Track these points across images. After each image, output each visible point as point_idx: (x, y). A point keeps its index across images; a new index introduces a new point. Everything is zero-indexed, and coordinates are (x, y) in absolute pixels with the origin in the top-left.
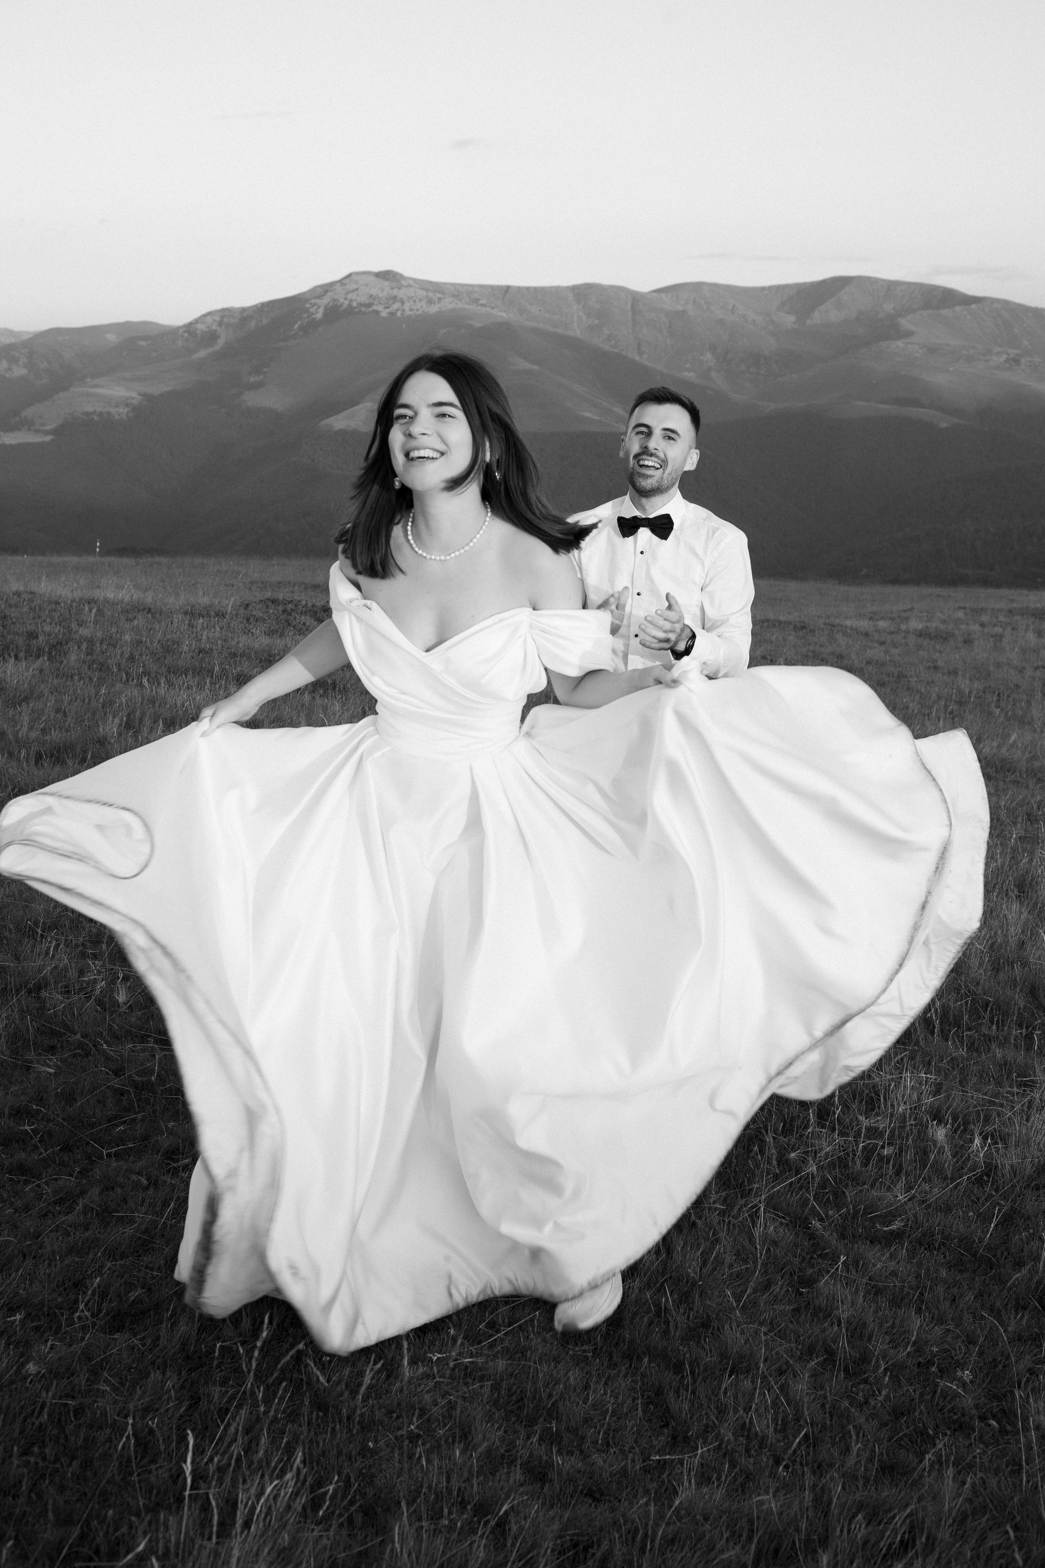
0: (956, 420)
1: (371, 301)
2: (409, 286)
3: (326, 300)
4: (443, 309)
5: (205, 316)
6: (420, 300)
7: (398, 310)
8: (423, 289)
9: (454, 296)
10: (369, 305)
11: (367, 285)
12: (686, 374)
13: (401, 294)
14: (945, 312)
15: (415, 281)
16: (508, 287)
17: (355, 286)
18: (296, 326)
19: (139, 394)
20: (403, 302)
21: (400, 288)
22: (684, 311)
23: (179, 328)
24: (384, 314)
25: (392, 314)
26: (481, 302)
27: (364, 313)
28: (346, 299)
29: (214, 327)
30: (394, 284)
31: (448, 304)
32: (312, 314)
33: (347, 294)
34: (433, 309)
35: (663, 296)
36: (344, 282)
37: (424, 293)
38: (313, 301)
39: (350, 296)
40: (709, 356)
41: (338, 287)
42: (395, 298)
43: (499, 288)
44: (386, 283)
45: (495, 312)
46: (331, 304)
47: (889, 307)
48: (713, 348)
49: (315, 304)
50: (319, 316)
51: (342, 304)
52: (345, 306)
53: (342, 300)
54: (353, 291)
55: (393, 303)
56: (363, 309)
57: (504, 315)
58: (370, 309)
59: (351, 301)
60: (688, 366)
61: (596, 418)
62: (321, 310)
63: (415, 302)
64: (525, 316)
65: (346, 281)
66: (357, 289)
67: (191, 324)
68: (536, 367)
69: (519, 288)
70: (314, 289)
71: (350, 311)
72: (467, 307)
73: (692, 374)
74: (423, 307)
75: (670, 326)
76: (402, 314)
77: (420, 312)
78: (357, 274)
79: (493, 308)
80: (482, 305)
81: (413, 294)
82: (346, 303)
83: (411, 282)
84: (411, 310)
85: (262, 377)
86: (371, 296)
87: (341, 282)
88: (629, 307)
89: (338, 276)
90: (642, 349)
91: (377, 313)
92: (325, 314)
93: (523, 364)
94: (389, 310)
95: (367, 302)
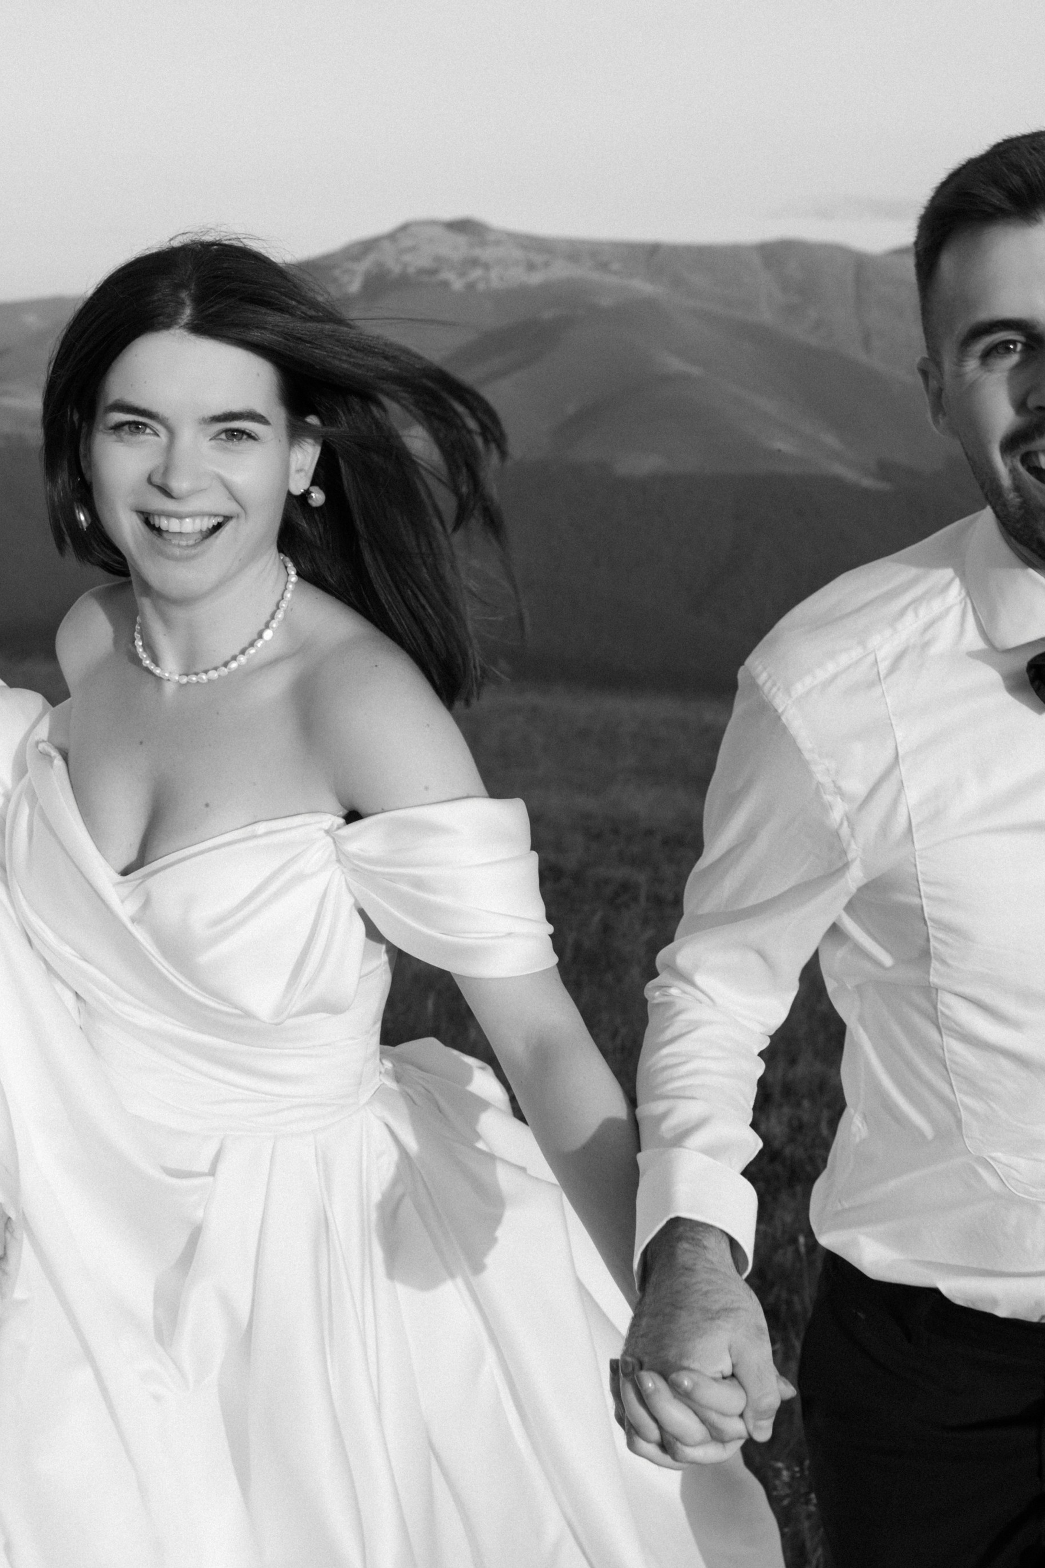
1: (435, 265)
2: (498, 243)
3: (366, 264)
4: (551, 278)
6: (515, 264)
7: (479, 279)
8: (520, 247)
9: (568, 259)
10: (433, 272)
11: (432, 241)
13: (486, 254)
15: (508, 234)
16: (656, 245)
17: (413, 243)
20: (487, 268)
21: (482, 246)
24: (458, 285)
25: (469, 285)
26: (613, 267)
27: (425, 284)
28: (398, 262)
30: (475, 240)
31: (560, 271)
32: (344, 285)
33: (399, 255)
34: (536, 279)
36: (395, 235)
37: (521, 254)
38: (346, 266)
39: (404, 258)
41: (386, 245)
42: (474, 262)
43: (639, 246)
44: (461, 240)
45: (633, 283)
46: (374, 270)
49: (349, 271)
50: (355, 288)
51: (392, 271)
52: (396, 273)
53: (391, 265)
54: (409, 251)
55: (473, 269)
56: (424, 278)
57: (647, 288)
58: (436, 279)
59: (406, 265)
61: (794, 451)
62: (358, 280)
63: (506, 267)
64: (682, 290)
65: (400, 234)
66: (415, 248)
68: (696, 371)
69: (672, 246)
70: (349, 247)
71: (404, 281)
72: (590, 275)
74: (518, 276)
76: (486, 287)
77: (514, 284)
78: (418, 223)
79: (630, 277)
80: (613, 273)
81: (504, 255)
82: (398, 268)
83: (503, 237)
84: (500, 280)
86: (437, 258)
87: (392, 236)
88: (851, 278)
90: (872, 344)
91: (445, 284)
92: (365, 286)
93: (675, 364)
94: (465, 280)
95: (431, 267)
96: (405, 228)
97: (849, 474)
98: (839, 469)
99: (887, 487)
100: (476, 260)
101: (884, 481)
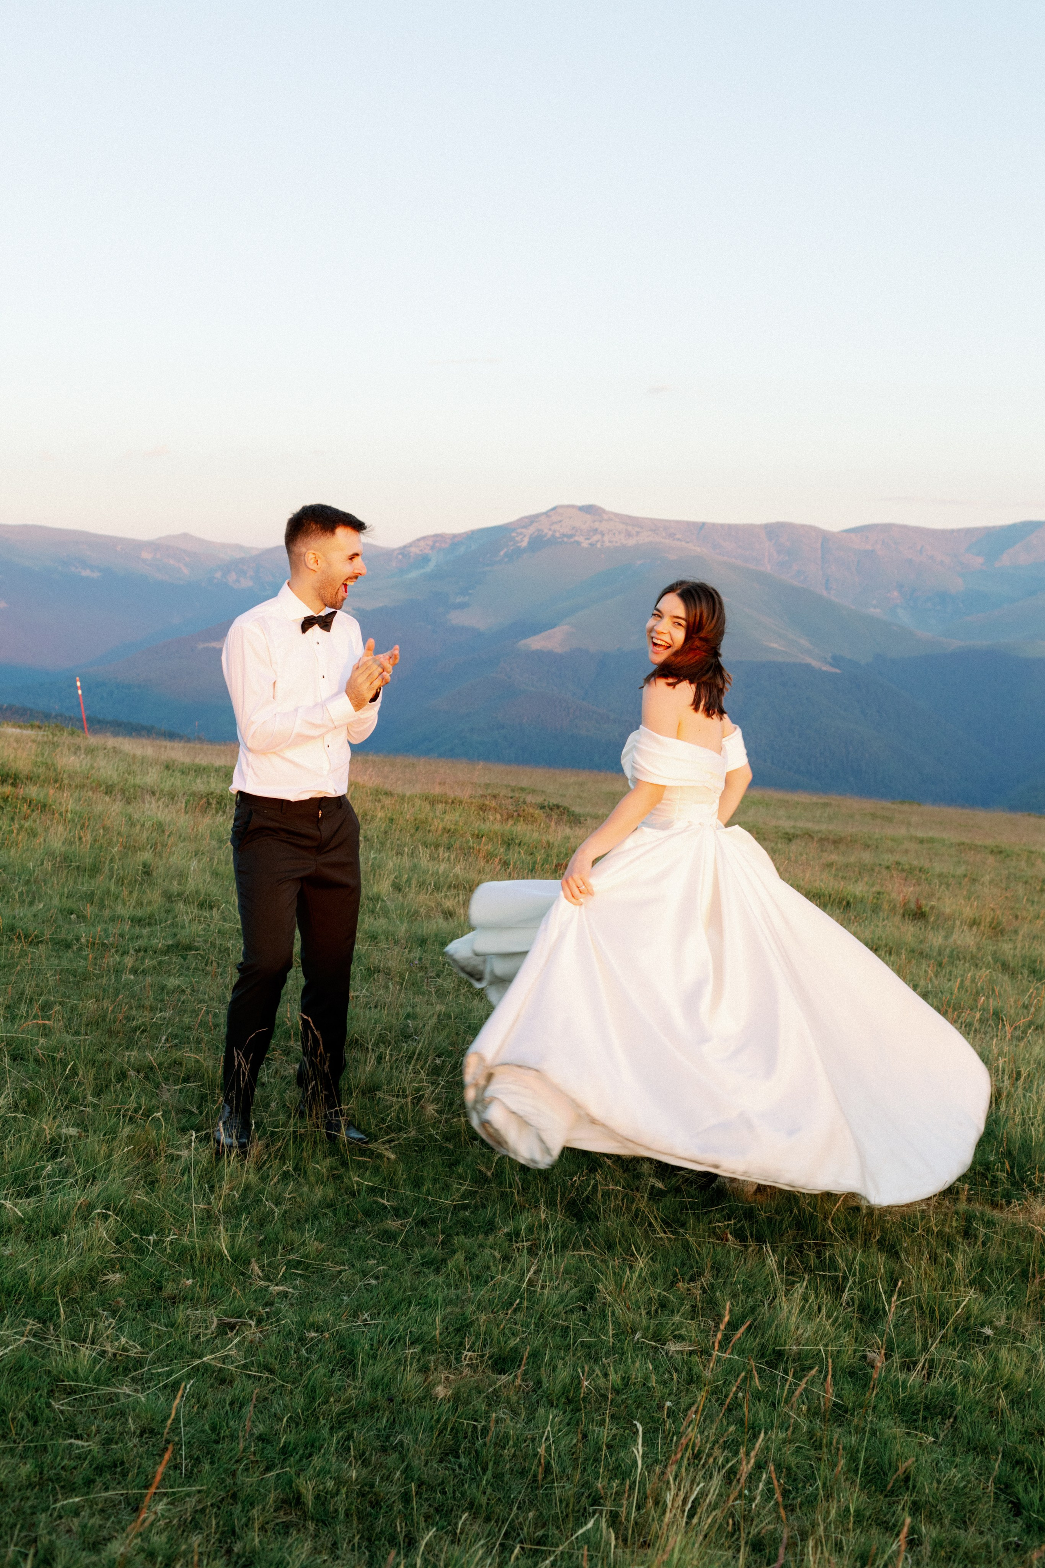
1: (574, 532)
2: (610, 519)
3: (532, 530)
4: (641, 542)
5: (418, 540)
6: (620, 533)
7: (598, 541)
8: (623, 523)
9: (652, 530)
10: (570, 536)
11: (571, 518)
12: (872, 610)
13: (602, 526)
15: (616, 515)
16: (704, 524)
17: (560, 518)
18: (502, 553)
19: (354, 609)
20: (603, 535)
21: (601, 521)
22: (872, 551)
23: (393, 550)
24: (585, 544)
25: (592, 545)
26: (677, 536)
27: (566, 543)
28: (550, 529)
29: (426, 551)
30: (596, 517)
31: (645, 538)
32: (518, 542)
33: (551, 525)
34: (631, 542)
35: (855, 535)
36: (549, 514)
37: (624, 527)
38: (519, 530)
39: (553, 528)
40: (896, 594)
41: (543, 518)
43: (694, 524)
44: (588, 516)
45: (690, 546)
46: (536, 534)
48: (900, 587)
49: (521, 534)
50: (524, 544)
51: (546, 534)
52: (549, 536)
53: (546, 531)
54: (556, 523)
55: (595, 535)
56: (565, 539)
57: (698, 549)
58: (572, 540)
59: (555, 531)
60: (874, 602)
61: (783, 649)
62: (526, 539)
63: (614, 534)
64: (718, 551)
65: (551, 513)
66: (560, 521)
67: (405, 547)
69: (714, 525)
70: (522, 519)
71: (553, 541)
72: (663, 540)
73: (878, 610)
74: (621, 540)
75: (858, 564)
76: (602, 546)
77: (618, 544)
78: (562, 507)
79: (688, 542)
80: (678, 539)
81: (613, 527)
82: (550, 533)
83: (613, 517)
85: (466, 599)
86: (574, 528)
87: (546, 514)
88: (819, 545)
89: (544, 510)
90: (830, 586)
91: (578, 543)
92: (529, 543)
94: (589, 541)
95: (570, 533)
96: (554, 509)
97: (815, 663)
98: (809, 660)
99: (838, 671)
100: (596, 530)
101: (836, 667)
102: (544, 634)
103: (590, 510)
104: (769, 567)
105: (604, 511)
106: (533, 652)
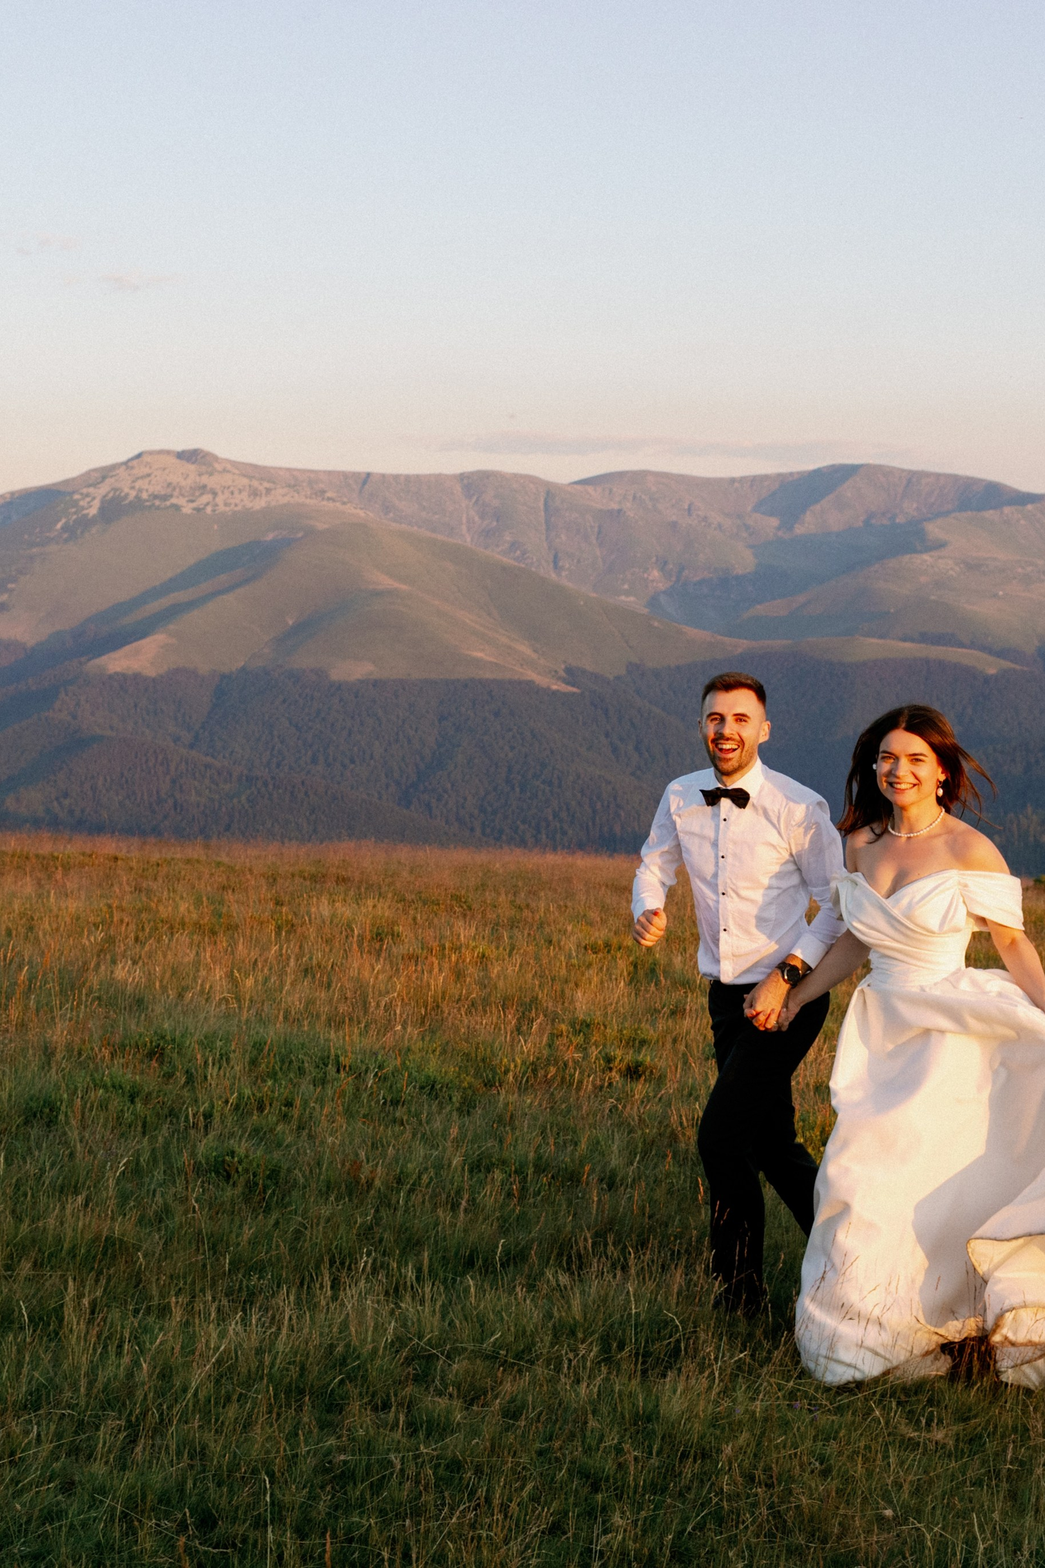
0: (1006, 664)
1: (169, 490)
2: (225, 471)
3: (104, 489)
4: (273, 504)
6: (240, 491)
7: (208, 504)
8: (245, 476)
9: (289, 486)
10: (165, 498)
11: (164, 469)
12: (623, 598)
13: (213, 481)
14: (989, 514)
15: (235, 464)
16: (369, 475)
17: (147, 470)
18: (59, 526)
20: (215, 494)
21: (211, 474)
22: (619, 511)
24: (187, 509)
25: (198, 510)
26: (329, 494)
27: (158, 508)
28: (133, 487)
30: (204, 469)
31: (281, 497)
32: (83, 508)
33: (133, 482)
34: (259, 504)
35: (590, 489)
36: (130, 464)
37: (245, 481)
38: (85, 491)
39: (138, 485)
40: (656, 574)
41: (121, 471)
42: (203, 489)
43: (355, 475)
44: (192, 467)
45: (349, 509)
46: (111, 495)
47: (910, 508)
48: (662, 564)
49: (87, 495)
50: (93, 511)
51: (127, 495)
52: (131, 497)
53: (126, 490)
54: (142, 477)
55: (202, 494)
56: (157, 503)
57: (362, 513)
58: (168, 503)
59: (140, 490)
60: (626, 587)
61: (491, 659)
62: (96, 504)
63: (232, 493)
64: (391, 515)
65: (135, 462)
66: (149, 475)
68: (404, 587)
69: (383, 476)
70: (89, 473)
71: (138, 505)
72: (308, 501)
73: (632, 599)
74: (243, 501)
75: (599, 533)
76: (214, 511)
77: (239, 508)
78: (151, 453)
79: (344, 503)
80: (329, 499)
81: (230, 483)
82: (133, 493)
83: (229, 467)
84: (226, 504)
86: (169, 484)
87: (127, 464)
88: (541, 504)
89: (123, 458)
90: (560, 564)
91: (177, 508)
92: (102, 509)
93: (386, 582)
94: (194, 505)
95: (163, 493)
96: (139, 456)
97: (541, 680)
98: (531, 675)
99: (574, 690)
100: (204, 486)
101: (573, 686)
102: (127, 648)
103: (191, 456)
104: (469, 540)
105: (216, 458)
106: (110, 677)
